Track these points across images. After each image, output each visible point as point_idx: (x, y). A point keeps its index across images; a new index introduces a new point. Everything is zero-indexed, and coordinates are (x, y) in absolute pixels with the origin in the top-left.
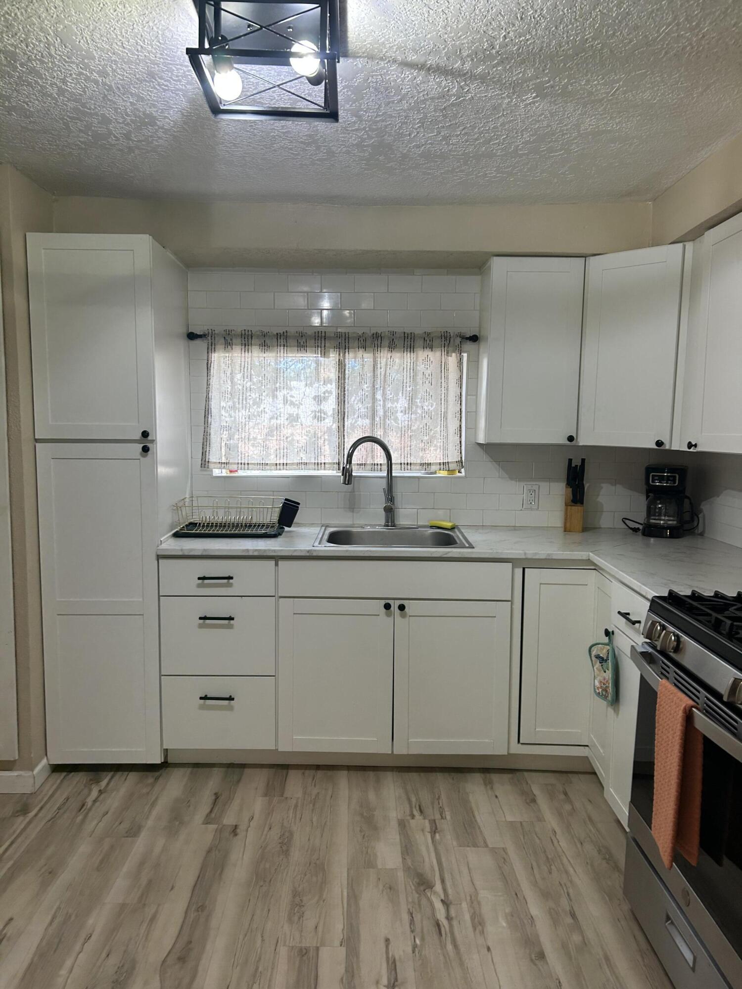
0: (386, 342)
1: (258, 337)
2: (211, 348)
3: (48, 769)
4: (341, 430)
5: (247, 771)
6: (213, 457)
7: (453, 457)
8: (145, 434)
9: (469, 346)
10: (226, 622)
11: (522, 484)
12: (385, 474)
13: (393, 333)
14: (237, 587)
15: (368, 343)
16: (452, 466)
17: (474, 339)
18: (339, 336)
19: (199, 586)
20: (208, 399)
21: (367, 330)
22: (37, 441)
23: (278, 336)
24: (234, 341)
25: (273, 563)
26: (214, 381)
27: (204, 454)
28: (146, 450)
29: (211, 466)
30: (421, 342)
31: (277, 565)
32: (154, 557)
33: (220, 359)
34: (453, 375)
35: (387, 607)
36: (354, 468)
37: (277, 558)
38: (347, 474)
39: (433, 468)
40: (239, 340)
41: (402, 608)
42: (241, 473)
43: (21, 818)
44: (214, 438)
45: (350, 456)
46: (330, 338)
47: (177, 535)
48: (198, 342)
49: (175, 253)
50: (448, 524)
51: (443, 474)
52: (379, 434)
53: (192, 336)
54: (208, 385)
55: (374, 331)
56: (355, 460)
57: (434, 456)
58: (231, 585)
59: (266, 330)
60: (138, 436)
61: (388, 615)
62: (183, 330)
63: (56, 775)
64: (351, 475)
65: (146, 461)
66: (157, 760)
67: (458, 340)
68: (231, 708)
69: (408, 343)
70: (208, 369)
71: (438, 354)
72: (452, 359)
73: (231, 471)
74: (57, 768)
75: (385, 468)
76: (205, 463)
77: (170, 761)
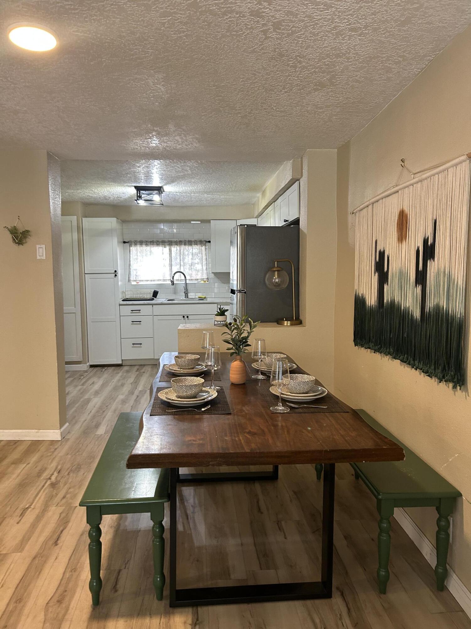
0: (183, 243)
1: (145, 242)
2: (130, 246)
3: (89, 367)
4: (171, 269)
5: (145, 366)
6: (132, 279)
7: (205, 277)
8: (116, 271)
9: (208, 244)
10: (139, 323)
11: (225, 285)
12: (184, 282)
13: (185, 240)
14: (142, 313)
15: (178, 243)
16: (205, 280)
17: (209, 242)
18: (169, 241)
19: (131, 313)
20: (130, 261)
21: (177, 240)
22: (85, 274)
23: (151, 242)
24: (138, 243)
25: (151, 306)
26: (131, 256)
27: (129, 278)
28: (116, 275)
29: (131, 281)
30: (194, 243)
31: (153, 306)
32: (118, 305)
33: (133, 249)
34: (204, 253)
35: (184, 317)
36: (175, 281)
37: (153, 305)
38: (173, 283)
39: (199, 280)
40: (139, 243)
41: (188, 317)
42: (140, 283)
43: (86, 373)
44: (132, 273)
45: (173, 277)
46: (167, 242)
47: (123, 300)
48: (126, 244)
49: (121, 220)
50: (204, 297)
51: (203, 282)
52: (182, 271)
53: (124, 242)
54: (130, 257)
55: (180, 240)
56: (175, 278)
57: (199, 277)
58: (140, 312)
59: (147, 240)
60: (113, 272)
61: (184, 319)
62: (122, 241)
63: (91, 368)
64: (174, 283)
65: (116, 279)
66: (120, 362)
67: (205, 242)
68: (141, 347)
69: (190, 243)
70: (130, 252)
71: (199, 246)
72: (203, 248)
73: (137, 283)
74: (92, 366)
75: (184, 280)
76: (129, 281)
77: (123, 364)
